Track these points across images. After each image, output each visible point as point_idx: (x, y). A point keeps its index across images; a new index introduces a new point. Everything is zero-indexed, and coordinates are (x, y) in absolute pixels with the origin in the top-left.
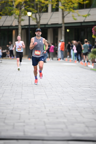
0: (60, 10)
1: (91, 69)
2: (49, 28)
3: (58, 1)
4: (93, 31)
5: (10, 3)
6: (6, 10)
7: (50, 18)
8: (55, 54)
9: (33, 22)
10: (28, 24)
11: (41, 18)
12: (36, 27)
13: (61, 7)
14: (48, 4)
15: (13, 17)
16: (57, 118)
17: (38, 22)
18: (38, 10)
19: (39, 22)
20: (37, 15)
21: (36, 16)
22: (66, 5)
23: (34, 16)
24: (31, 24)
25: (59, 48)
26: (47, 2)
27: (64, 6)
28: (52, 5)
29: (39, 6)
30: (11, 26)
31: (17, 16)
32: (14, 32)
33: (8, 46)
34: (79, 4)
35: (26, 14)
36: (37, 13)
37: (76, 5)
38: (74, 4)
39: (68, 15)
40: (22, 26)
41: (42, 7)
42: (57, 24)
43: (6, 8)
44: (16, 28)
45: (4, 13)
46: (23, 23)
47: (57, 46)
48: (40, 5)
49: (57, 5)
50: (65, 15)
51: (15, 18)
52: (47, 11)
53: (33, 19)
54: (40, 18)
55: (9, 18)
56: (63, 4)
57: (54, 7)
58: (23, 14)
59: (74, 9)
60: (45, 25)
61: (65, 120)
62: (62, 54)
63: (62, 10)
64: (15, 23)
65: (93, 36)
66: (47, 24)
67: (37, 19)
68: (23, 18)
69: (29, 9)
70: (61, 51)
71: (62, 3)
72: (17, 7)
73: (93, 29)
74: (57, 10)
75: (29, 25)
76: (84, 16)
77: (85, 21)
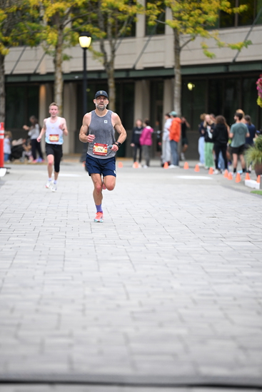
0: (169, 30)
1: (254, 192)
2: (140, 79)
3: (163, 6)
4: (259, 87)
5: (31, 12)
6: (21, 31)
7: (142, 53)
8: (156, 150)
9: (95, 65)
10: (81, 69)
11: (116, 53)
12: (104, 76)
13: (170, 22)
14: (135, 15)
15: (40, 50)
16: (161, 325)
17: (108, 64)
18: (109, 30)
19: (112, 62)
20: (107, 43)
21: (102, 47)
22: (186, 17)
23: (97, 48)
24: (89, 69)
25: (166, 135)
26: (131, 10)
27: (180, 19)
28: (147, 18)
29: (110, 20)
30: (36, 74)
31: (52, 48)
32: (43, 91)
33: (25, 127)
34: (222, 13)
35: (75, 42)
36: (106, 38)
37: (212, 17)
38: (206, 13)
39: (190, 44)
40: (63, 74)
41: (121, 23)
42: (162, 68)
43: (21, 24)
44: (49, 81)
45: (15, 39)
46: (67, 67)
47: (161, 128)
48: (113, 17)
49: (162, 17)
50: (181, 43)
51: (47, 53)
52: (132, 33)
53: (96, 55)
54: (113, 52)
55: (29, 52)
56: (177, 15)
57: (151, 23)
58: (66, 43)
59: (207, 26)
60: (127, 71)
61: (183, 331)
62: (174, 149)
63: (175, 29)
64: (46, 67)
65: (259, 102)
66: (134, 69)
67: (105, 54)
68: (67, 52)
69: (83, 27)
70: (172, 141)
71: (173, 12)
72: (50, 23)
73: (258, 83)
74: (160, 30)
75: (85, 72)
76: (233, 48)
77: (238, 60)
